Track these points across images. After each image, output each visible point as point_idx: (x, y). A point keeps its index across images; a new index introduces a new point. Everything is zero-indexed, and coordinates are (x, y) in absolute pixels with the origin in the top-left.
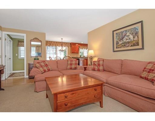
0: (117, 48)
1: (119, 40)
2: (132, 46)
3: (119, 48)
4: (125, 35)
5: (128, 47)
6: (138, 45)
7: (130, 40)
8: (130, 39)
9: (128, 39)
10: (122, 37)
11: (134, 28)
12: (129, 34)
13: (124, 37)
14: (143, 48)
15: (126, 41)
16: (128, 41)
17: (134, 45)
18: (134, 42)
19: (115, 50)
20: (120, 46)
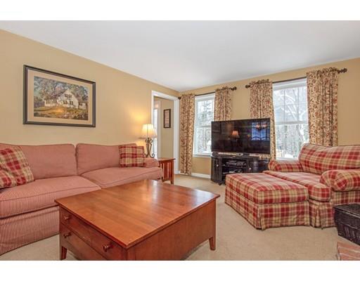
0: (36, 115)
1: (45, 97)
2: (75, 118)
3: (42, 116)
4: (62, 93)
5: (67, 118)
6: (86, 118)
7: (72, 106)
8: (71, 103)
9: (68, 101)
10: (54, 92)
11: (81, 87)
12: (71, 94)
13: (59, 96)
14: (93, 126)
15: (64, 105)
16: (68, 106)
17: (80, 118)
18: (81, 113)
19: (28, 120)
20: (46, 112)
